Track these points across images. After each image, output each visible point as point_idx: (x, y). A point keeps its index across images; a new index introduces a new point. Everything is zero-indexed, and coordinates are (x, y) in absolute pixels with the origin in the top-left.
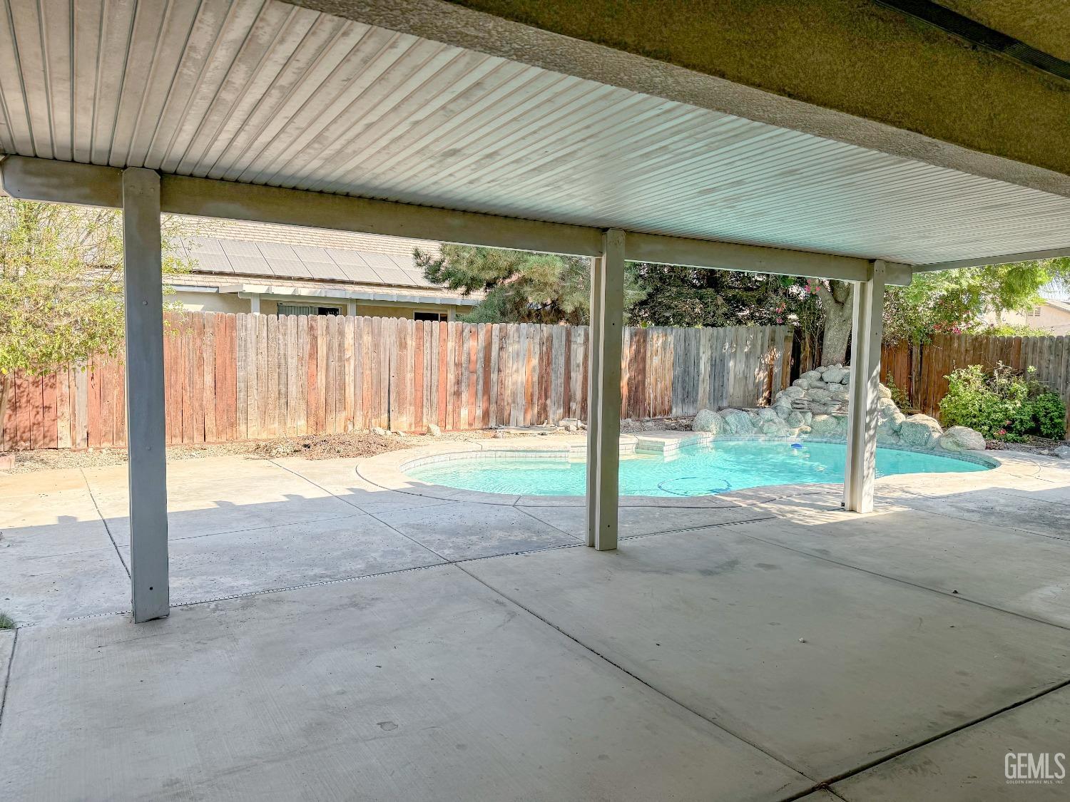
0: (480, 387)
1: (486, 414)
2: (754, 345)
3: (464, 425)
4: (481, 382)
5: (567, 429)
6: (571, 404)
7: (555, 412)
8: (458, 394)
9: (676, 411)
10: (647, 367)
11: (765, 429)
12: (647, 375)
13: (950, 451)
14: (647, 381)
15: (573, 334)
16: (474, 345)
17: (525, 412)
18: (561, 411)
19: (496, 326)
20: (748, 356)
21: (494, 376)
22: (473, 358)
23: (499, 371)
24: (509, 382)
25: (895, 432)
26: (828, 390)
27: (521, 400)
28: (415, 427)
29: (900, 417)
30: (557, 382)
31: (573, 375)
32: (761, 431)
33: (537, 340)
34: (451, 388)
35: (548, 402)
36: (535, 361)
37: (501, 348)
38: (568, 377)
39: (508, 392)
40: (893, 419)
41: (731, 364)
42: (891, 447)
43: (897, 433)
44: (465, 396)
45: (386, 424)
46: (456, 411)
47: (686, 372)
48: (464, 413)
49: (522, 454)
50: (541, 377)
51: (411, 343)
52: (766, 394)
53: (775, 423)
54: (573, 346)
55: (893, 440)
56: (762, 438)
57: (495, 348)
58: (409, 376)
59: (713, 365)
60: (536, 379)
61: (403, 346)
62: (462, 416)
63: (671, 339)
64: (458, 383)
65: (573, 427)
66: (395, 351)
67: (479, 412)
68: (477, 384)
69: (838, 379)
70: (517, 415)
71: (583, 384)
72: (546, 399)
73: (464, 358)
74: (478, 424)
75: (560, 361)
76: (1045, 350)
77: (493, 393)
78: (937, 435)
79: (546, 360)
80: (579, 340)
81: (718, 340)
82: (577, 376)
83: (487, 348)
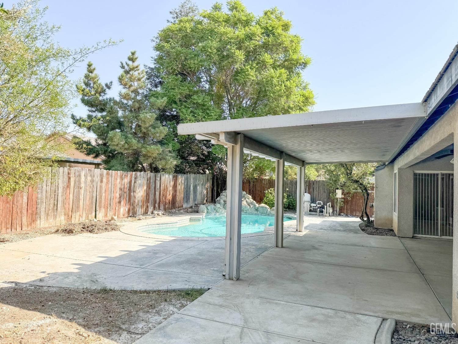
0: (127, 199)
1: (129, 210)
2: (203, 181)
3: (121, 216)
4: (128, 197)
5: (158, 215)
6: (156, 204)
7: (151, 209)
8: (120, 202)
9: (184, 206)
10: (177, 189)
11: (218, 211)
12: (177, 192)
14: (177, 194)
15: (157, 176)
16: (126, 181)
17: (141, 209)
18: (152, 208)
19: (134, 173)
20: (202, 185)
21: (132, 194)
22: (126, 186)
23: (134, 192)
24: (137, 196)
27: (140, 204)
28: (105, 217)
29: (257, 205)
30: (151, 197)
31: (156, 193)
32: (217, 212)
33: (146, 179)
34: (117, 200)
35: (149, 204)
36: (145, 188)
37: (135, 182)
38: (155, 194)
39: (136, 201)
40: (255, 206)
41: (198, 188)
42: (256, 214)
43: (257, 210)
44: (122, 203)
45: (94, 217)
46: (119, 209)
47: (187, 191)
48: (122, 210)
50: (147, 194)
51: (104, 180)
52: (206, 199)
53: (220, 208)
54: (157, 181)
55: (256, 212)
56: (218, 214)
57: (133, 181)
58: (104, 194)
59: (194, 188)
60: (145, 195)
61: (102, 181)
62: (121, 212)
63: (183, 178)
64: (120, 197)
65: (160, 214)
66: (99, 183)
67: (127, 210)
70: (140, 211)
71: (159, 196)
72: (148, 203)
73: (123, 186)
74: (126, 215)
75: (153, 188)
76: (289, 184)
77: (132, 201)
78: (269, 210)
79: (149, 187)
80: (159, 179)
81: (195, 179)
82: (157, 193)
83: (130, 182)
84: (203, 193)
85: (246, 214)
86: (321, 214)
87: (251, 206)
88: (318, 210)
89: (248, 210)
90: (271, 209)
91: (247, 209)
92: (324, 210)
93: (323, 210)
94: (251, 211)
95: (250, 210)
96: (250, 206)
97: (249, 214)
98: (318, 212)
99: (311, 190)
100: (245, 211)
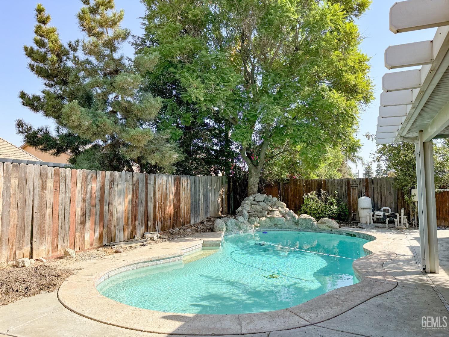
0: (98, 216)
1: (101, 236)
2: (217, 185)
3: (87, 246)
4: (98, 213)
5: (152, 239)
6: (148, 222)
7: (140, 230)
8: (83, 223)
9: (192, 222)
10: (181, 198)
11: (241, 227)
12: (181, 202)
13: (324, 230)
14: (181, 205)
15: (148, 179)
16: (95, 186)
17: (124, 231)
18: (143, 228)
19: (108, 173)
20: (215, 190)
21: (106, 208)
22: (94, 195)
23: (109, 204)
24: (115, 211)
25: (296, 223)
26: (260, 205)
27: (121, 224)
28: (52, 253)
29: (297, 217)
30: (141, 209)
31: (149, 204)
32: (240, 228)
33: (131, 183)
34: (78, 220)
35: (137, 223)
36: (130, 197)
37: (111, 188)
38: (147, 206)
39: (115, 219)
40: (293, 217)
41: (210, 195)
42: (295, 230)
43: (297, 223)
44: (88, 224)
45: (28, 254)
46: (82, 235)
47: (195, 200)
48: (87, 236)
49: (154, 263)
50: (133, 207)
51: (50, 185)
52: (221, 209)
53: (244, 223)
54: (149, 186)
55: (296, 227)
56: (241, 231)
57: (107, 187)
58: (49, 211)
59: (204, 196)
60: (130, 208)
61: (44, 187)
62: (86, 239)
63: (189, 182)
64: (84, 214)
65: (156, 238)
66: (38, 191)
67: (97, 235)
68: (96, 214)
69: (262, 200)
70: (121, 235)
71: (153, 209)
72: (135, 220)
73: (88, 196)
74: (96, 244)
75: (142, 196)
76: (336, 184)
77: (106, 220)
78: (316, 223)
79: (136, 196)
80: (152, 182)
81: (206, 182)
82: (151, 205)
83: (102, 188)
84: (217, 202)
85: (281, 229)
86: (391, 225)
87: (288, 218)
88: (388, 219)
89: (284, 224)
90: (317, 221)
91: (282, 223)
92: (397, 221)
93: (395, 219)
94: (288, 226)
95: (287, 224)
96: (286, 218)
97: (285, 229)
98: (387, 222)
99: (370, 192)
100: (279, 226)
